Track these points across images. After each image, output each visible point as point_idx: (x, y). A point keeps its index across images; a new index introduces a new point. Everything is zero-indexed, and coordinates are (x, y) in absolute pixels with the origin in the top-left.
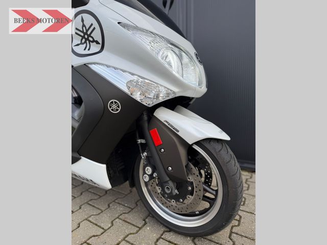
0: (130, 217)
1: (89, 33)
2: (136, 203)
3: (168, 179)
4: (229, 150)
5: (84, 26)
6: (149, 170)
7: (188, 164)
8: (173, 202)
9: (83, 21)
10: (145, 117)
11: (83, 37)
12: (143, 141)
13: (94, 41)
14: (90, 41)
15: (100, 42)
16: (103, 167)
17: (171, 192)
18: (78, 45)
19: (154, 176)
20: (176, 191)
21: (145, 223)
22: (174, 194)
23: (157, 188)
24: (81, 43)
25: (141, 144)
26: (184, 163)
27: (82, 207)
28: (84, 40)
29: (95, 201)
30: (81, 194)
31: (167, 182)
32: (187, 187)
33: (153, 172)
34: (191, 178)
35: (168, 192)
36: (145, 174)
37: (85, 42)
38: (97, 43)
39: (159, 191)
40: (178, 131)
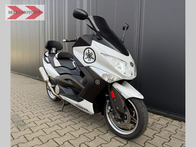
0: (101, 129)
1: (90, 55)
2: (104, 124)
3: (117, 112)
4: (142, 103)
5: (89, 52)
6: (109, 108)
7: (125, 107)
8: (119, 123)
9: (89, 51)
10: (109, 86)
11: (88, 56)
12: (108, 96)
13: (92, 58)
14: (90, 58)
15: (94, 58)
16: (92, 104)
17: (118, 118)
18: (86, 58)
19: (111, 110)
20: (120, 117)
21: (107, 132)
22: (119, 118)
23: (113, 116)
24: (87, 58)
25: (107, 96)
26: (123, 106)
27: (80, 122)
28: (88, 57)
29: (85, 121)
30: (79, 117)
31: (116, 113)
32: (125, 117)
33: (111, 109)
34: (126, 113)
35: (116, 117)
36: (108, 109)
37: (89, 58)
38: (93, 59)
39: (114, 118)
40: (121, 93)
